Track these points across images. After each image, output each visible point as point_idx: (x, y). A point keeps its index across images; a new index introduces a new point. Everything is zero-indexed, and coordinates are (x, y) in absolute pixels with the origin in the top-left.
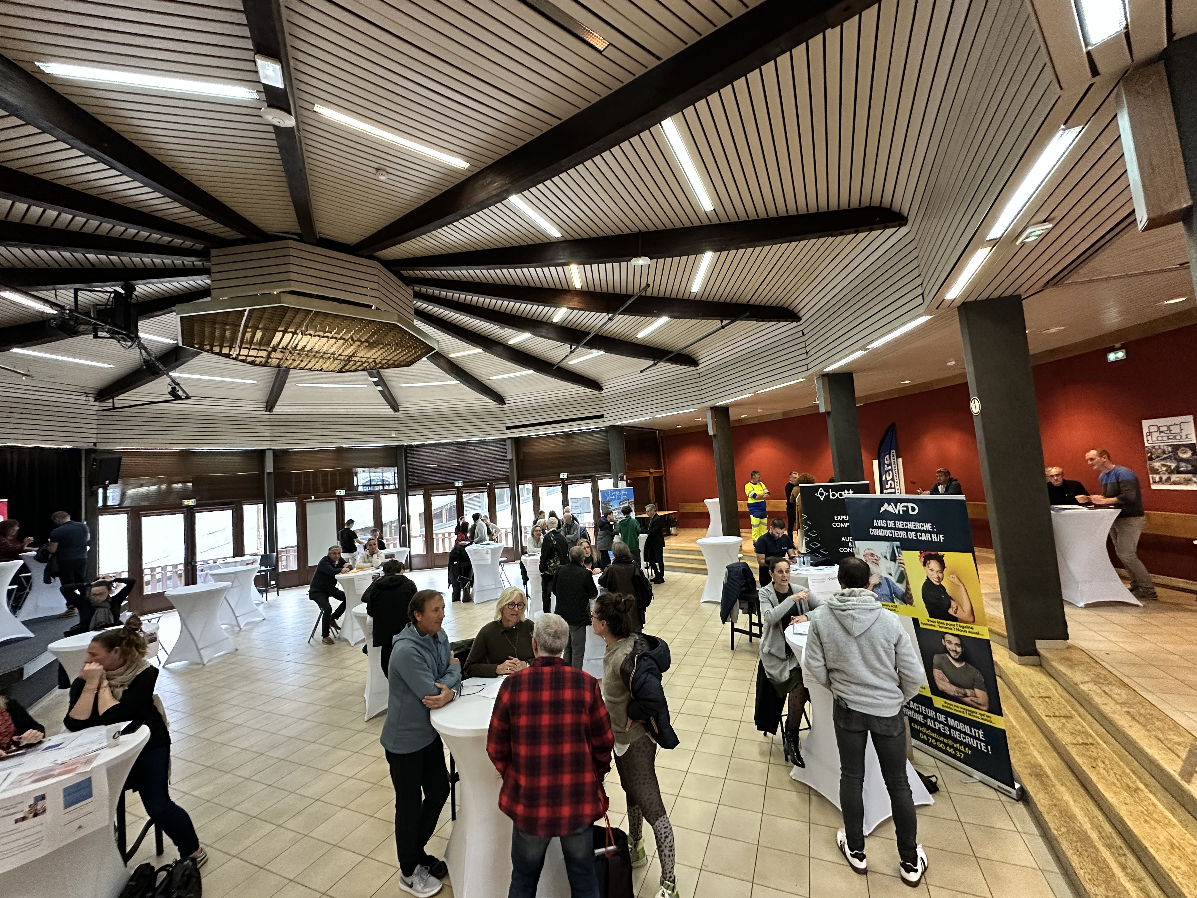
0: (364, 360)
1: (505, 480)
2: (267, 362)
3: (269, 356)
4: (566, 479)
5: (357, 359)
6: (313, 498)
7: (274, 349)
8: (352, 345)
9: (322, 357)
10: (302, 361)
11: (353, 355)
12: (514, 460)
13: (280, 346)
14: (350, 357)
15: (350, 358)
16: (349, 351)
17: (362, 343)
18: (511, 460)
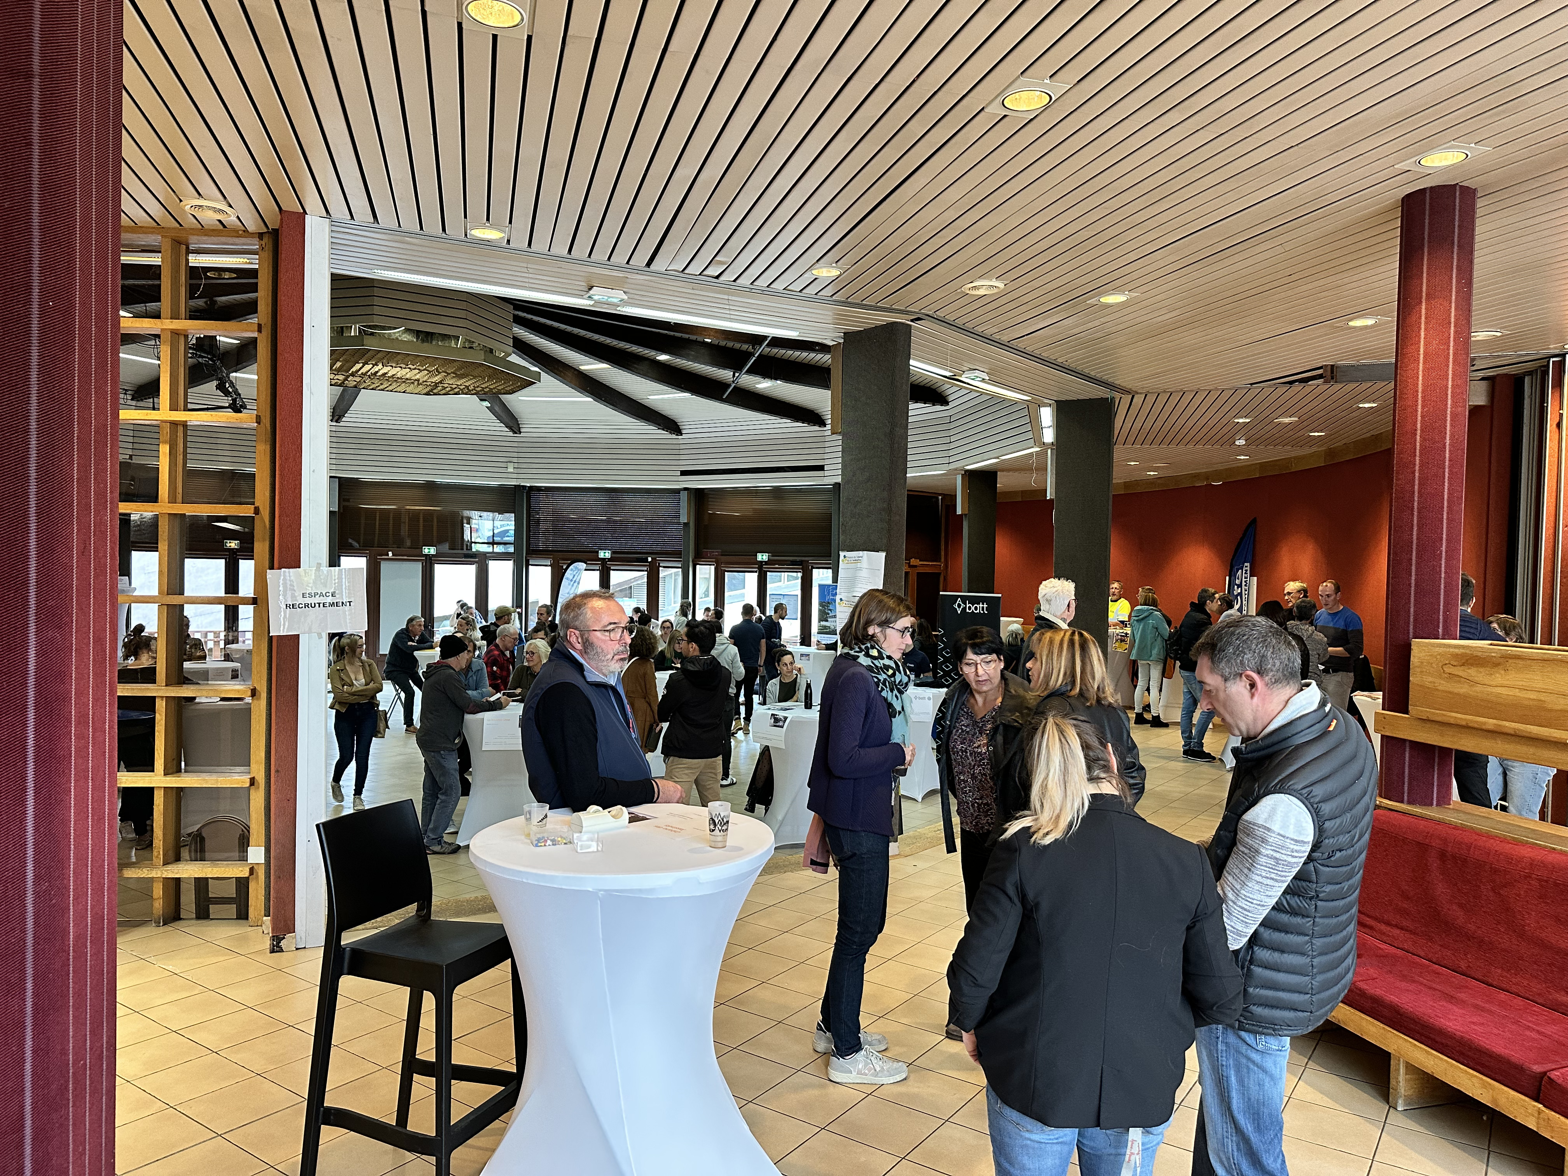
0: (454, 386)
1: (674, 555)
2: (343, 383)
3: (346, 379)
4: (766, 563)
5: (446, 385)
6: (390, 554)
7: (353, 375)
8: (437, 375)
9: (404, 382)
10: (382, 384)
11: (441, 382)
12: (692, 525)
13: (360, 373)
14: (438, 383)
15: (436, 385)
16: (437, 379)
17: (448, 374)
18: (686, 525)
